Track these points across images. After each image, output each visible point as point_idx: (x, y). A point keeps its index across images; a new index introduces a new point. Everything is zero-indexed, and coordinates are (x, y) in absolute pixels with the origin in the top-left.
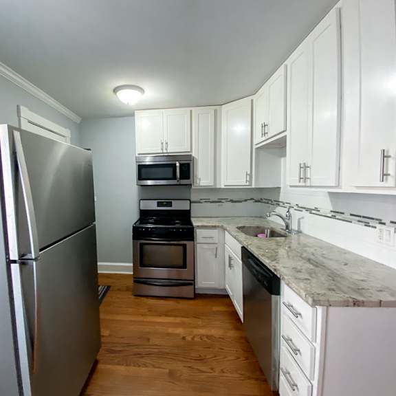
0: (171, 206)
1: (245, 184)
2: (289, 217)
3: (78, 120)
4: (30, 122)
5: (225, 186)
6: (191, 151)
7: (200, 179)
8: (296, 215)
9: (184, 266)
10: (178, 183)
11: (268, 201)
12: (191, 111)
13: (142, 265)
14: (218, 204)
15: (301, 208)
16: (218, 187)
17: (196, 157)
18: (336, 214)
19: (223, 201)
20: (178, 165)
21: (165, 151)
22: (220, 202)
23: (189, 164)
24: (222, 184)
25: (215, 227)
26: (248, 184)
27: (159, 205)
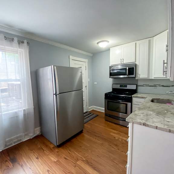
0: (126, 87)
1: (163, 77)
3: (91, 55)
4: (72, 60)
5: (154, 78)
6: (135, 61)
7: (140, 75)
9: (126, 113)
10: (127, 77)
12: (136, 43)
13: (108, 109)
14: (154, 87)
16: (150, 78)
17: (138, 64)
19: (157, 86)
20: (127, 68)
21: (122, 63)
22: (156, 86)
23: (133, 68)
24: (153, 77)
25: (142, 98)
26: (165, 76)
27: (121, 86)
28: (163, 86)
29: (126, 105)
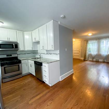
2: (40, 55)
5: (27, 50)
6: (17, 41)
7: (20, 48)
8: (41, 55)
9: (19, 70)
11: (35, 53)
12: (16, 31)
13: (5, 73)
15: (42, 53)
16: (25, 50)
17: (19, 43)
18: (47, 54)
20: (14, 44)
21: (9, 40)
22: (25, 54)
23: (17, 45)
25: (26, 59)
27: (7, 56)
28: (28, 54)
29: (19, 65)
